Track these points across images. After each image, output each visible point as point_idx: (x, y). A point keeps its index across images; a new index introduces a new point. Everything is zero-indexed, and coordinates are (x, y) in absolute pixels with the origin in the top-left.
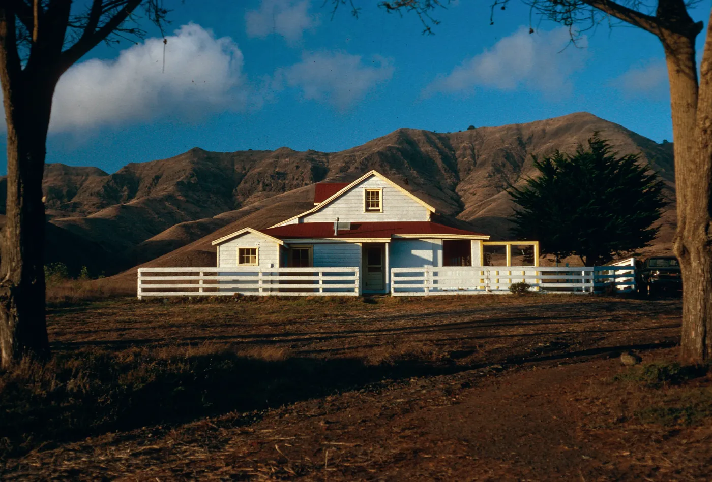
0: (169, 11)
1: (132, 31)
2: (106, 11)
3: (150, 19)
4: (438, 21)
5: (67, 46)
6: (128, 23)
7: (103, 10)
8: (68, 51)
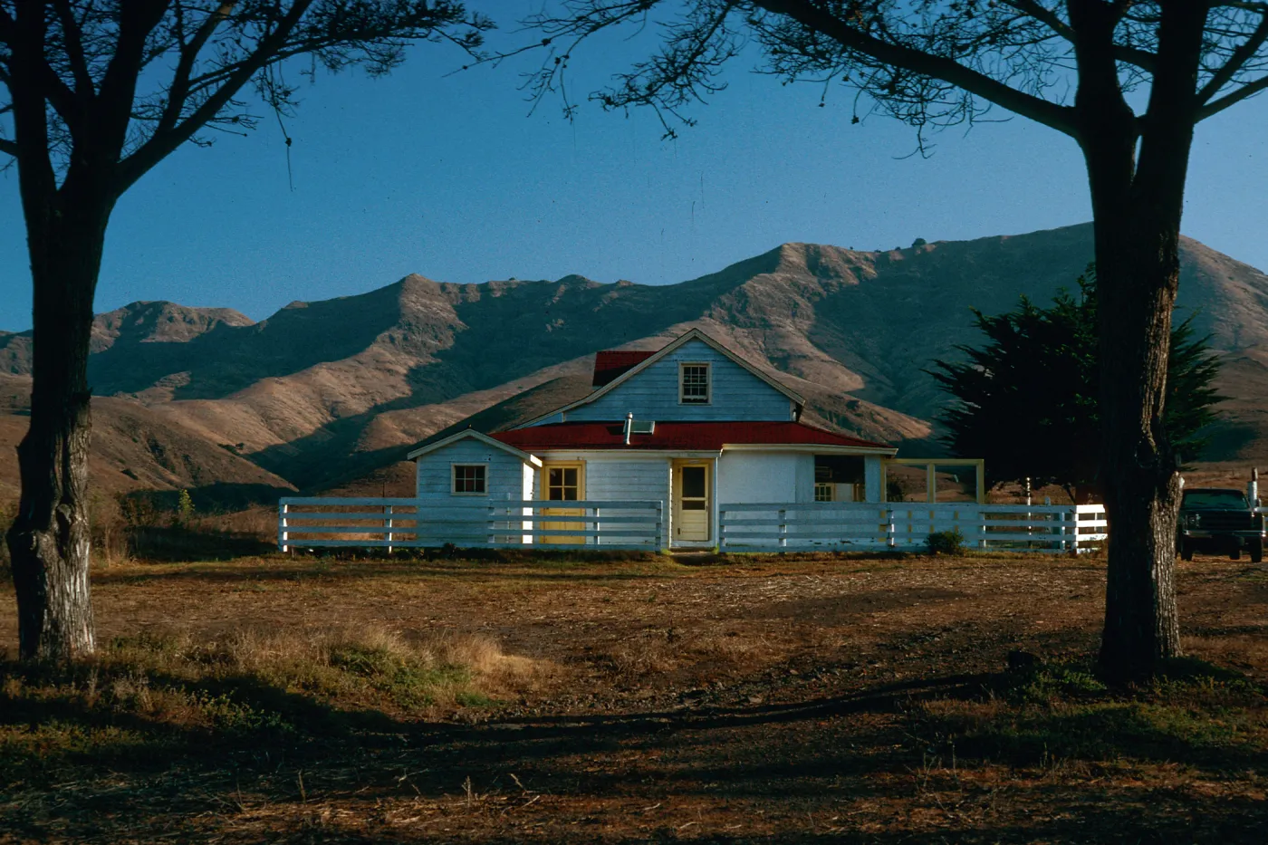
0: (293, 90)
1: (235, 120)
2: (192, 92)
3: (264, 100)
4: (692, 121)
5: (128, 149)
6: (229, 110)
7: (191, 89)
8: (131, 158)
